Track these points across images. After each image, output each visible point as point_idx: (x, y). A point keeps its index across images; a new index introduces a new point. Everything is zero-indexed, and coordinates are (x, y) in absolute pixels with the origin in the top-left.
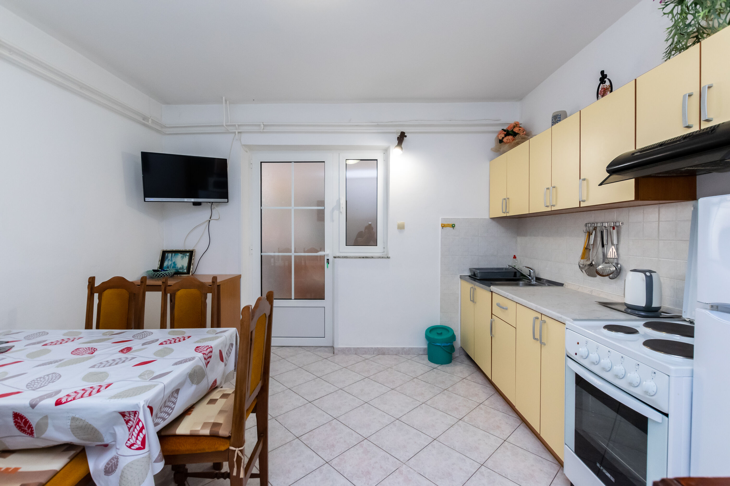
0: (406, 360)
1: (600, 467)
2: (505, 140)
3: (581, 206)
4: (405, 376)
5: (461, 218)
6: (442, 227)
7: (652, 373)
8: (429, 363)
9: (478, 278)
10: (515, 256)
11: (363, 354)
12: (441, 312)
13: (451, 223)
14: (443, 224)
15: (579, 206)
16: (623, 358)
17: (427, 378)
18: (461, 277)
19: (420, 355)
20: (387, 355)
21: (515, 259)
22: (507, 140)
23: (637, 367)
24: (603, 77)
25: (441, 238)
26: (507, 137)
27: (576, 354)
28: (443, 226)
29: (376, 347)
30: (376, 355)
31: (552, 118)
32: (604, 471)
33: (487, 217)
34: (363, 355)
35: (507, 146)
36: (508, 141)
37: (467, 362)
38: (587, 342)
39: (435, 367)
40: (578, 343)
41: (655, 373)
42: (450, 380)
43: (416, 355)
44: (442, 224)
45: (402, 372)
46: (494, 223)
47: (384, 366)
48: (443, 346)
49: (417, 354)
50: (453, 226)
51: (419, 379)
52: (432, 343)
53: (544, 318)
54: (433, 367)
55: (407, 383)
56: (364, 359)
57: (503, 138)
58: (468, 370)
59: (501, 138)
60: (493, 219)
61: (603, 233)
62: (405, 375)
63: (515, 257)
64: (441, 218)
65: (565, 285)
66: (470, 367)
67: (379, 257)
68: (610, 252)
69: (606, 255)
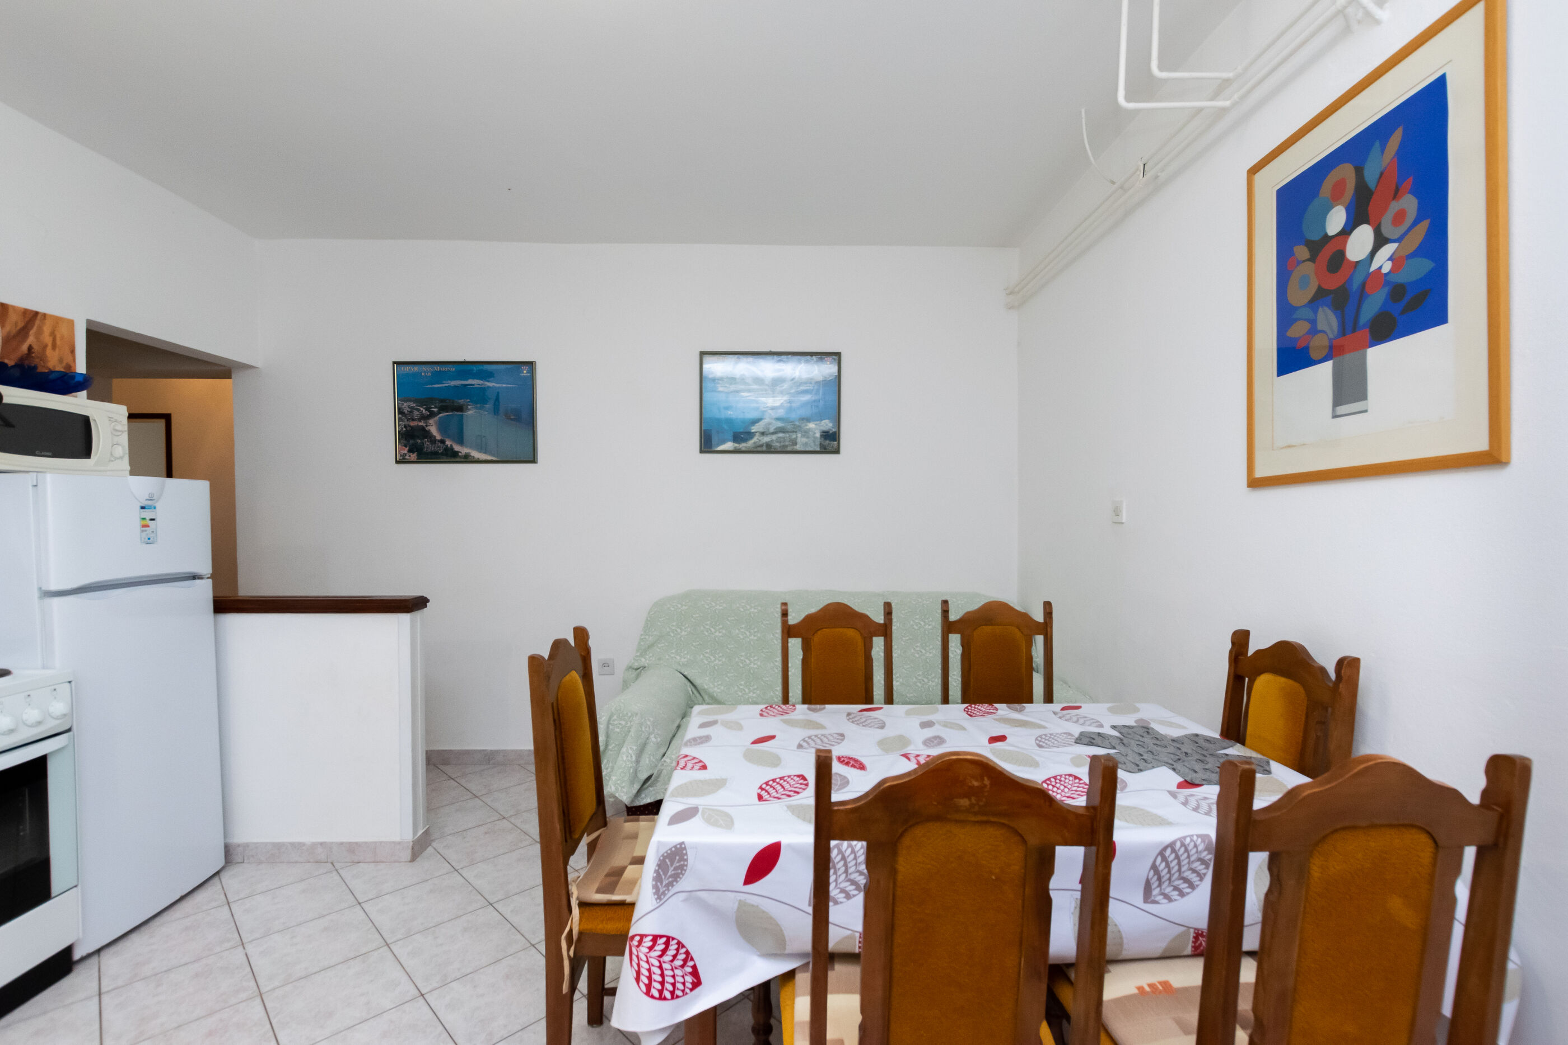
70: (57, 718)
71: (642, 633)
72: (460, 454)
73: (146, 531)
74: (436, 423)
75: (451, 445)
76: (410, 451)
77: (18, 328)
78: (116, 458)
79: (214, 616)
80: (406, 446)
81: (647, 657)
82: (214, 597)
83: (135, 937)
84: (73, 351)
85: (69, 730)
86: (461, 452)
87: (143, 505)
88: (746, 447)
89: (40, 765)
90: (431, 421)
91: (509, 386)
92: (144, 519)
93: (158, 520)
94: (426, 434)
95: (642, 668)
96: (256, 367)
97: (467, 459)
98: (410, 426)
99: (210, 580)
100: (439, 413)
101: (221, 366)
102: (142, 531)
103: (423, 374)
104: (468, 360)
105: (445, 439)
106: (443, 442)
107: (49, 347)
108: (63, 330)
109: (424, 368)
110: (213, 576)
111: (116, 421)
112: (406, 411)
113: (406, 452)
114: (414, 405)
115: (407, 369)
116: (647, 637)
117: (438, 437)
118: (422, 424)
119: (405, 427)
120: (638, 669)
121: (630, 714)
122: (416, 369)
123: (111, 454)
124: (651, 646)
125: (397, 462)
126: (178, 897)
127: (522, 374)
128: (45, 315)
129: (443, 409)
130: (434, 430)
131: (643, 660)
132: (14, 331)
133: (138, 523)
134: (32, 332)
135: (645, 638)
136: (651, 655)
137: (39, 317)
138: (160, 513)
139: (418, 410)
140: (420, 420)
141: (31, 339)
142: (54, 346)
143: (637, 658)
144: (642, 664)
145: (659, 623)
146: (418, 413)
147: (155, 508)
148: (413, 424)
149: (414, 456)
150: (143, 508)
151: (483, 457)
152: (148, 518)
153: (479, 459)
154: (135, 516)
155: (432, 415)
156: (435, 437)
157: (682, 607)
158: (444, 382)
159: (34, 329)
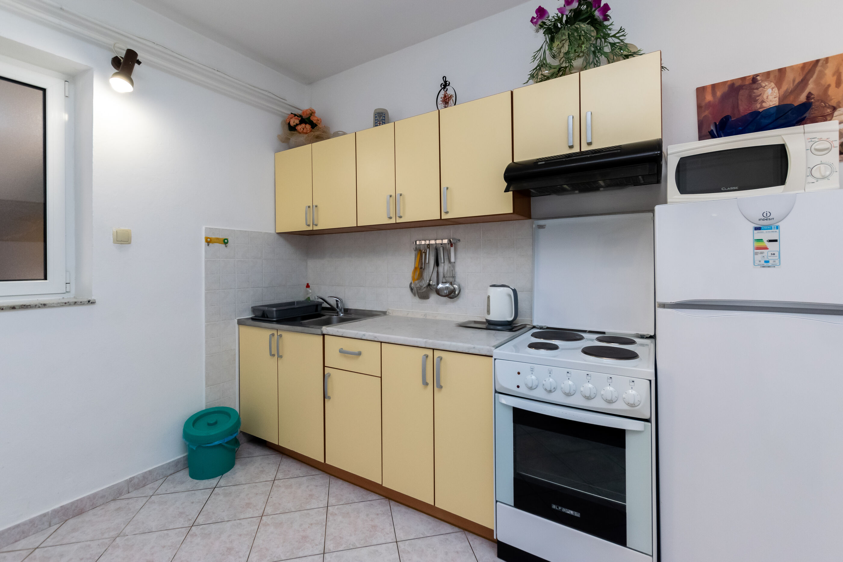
0: (145, 500)
1: (558, 507)
2: (299, 128)
3: (442, 218)
4: (168, 534)
5: (237, 230)
6: (207, 243)
7: (630, 382)
8: (197, 483)
9: (275, 319)
10: (308, 284)
11: (16, 541)
12: (207, 385)
13: (222, 236)
14: (209, 238)
15: (439, 218)
16: (589, 375)
17: (214, 513)
18: (241, 323)
19: (168, 476)
20: (91, 512)
21: (308, 289)
22: (303, 129)
23: (610, 381)
24: (445, 85)
25: (206, 262)
26: (303, 125)
27: (518, 387)
28: (209, 241)
29: (57, 506)
30: (58, 526)
31: (376, 114)
32: (564, 510)
33: (271, 230)
34: (16, 543)
35: (302, 138)
36: (305, 131)
37: (257, 451)
38: (532, 370)
39: (214, 485)
40: (519, 373)
41: (633, 381)
42: (257, 494)
43: (161, 481)
44: (206, 239)
45: (154, 530)
46: (282, 241)
47: (101, 541)
48: (227, 443)
49: (161, 477)
50: (225, 242)
51: (201, 523)
52: (203, 445)
53: (437, 354)
54: (210, 487)
55: (183, 546)
56: (25, 553)
57: (297, 125)
58: (269, 464)
59: (292, 124)
60: (280, 234)
61: (439, 251)
62: (166, 532)
63: (308, 286)
64: (204, 228)
65: (389, 312)
66: (268, 458)
67: (65, 303)
68: (448, 271)
69: (445, 274)
70: (628, 404)
73: (762, 253)
92: (759, 240)
93: (782, 241)
102: (757, 254)
107: (832, 87)
111: (822, 140)
123: (810, 175)
133: (750, 245)
137: (820, 63)
141: (811, 87)
147: (776, 228)
150: (756, 229)
152: (766, 239)
154: (745, 237)
159: (815, 76)
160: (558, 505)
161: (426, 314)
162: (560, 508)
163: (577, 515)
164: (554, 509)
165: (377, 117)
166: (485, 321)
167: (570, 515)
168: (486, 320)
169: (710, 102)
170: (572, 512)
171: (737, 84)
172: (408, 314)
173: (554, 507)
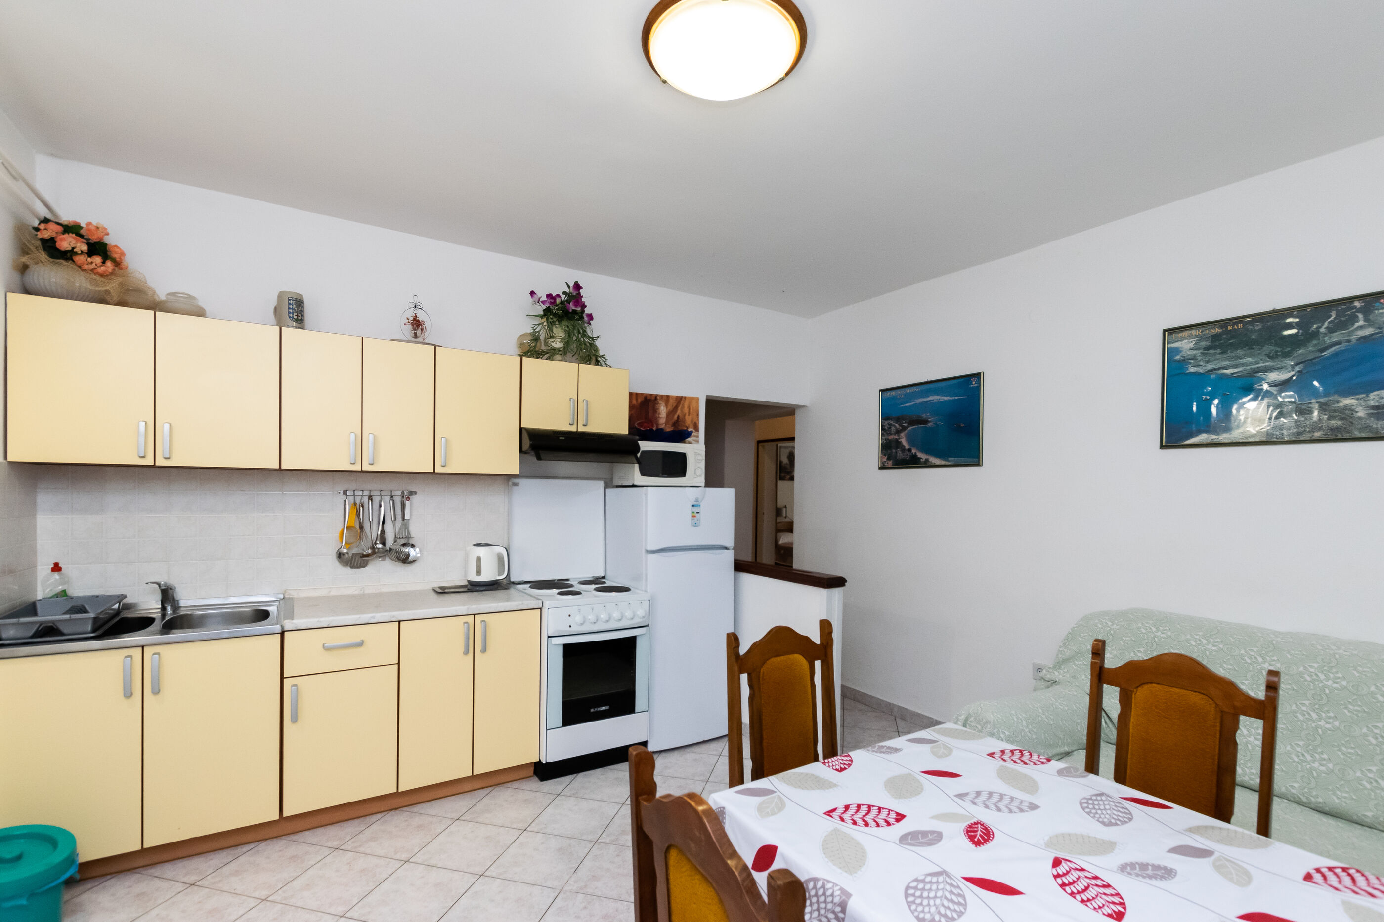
3: (436, 472)
10: (57, 564)
15: (433, 471)
16: (617, 605)
21: (56, 575)
22: (97, 266)
23: (629, 606)
27: (570, 626)
32: (599, 709)
36: (100, 270)
38: (579, 610)
41: (641, 603)
53: (482, 618)
57: (82, 253)
63: (57, 569)
65: (288, 594)
68: (400, 529)
69: (397, 534)
71: (1061, 645)
72: (921, 460)
73: (694, 519)
74: (905, 435)
75: (916, 453)
76: (888, 459)
77: (674, 406)
78: (698, 476)
79: (734, 573)
80: (885, 456)
81: (1062, 671)
82: (735, 560)
83: (676, 753)
84: (698, 415)
85: (648, 626)
86: (922, 458)
87: (693, 504)
88: (1229, 438)
89: (632, 641)
90: (902, 434)
91: (960, 397)
92: (693, 512)
93: (701, 513)
94: (898, 443)
95: (1052, 682)
96: (805, 406)
97: (927, 465)
98: (888, 439)
99: (733, 551)
100: (908, 427)
101: (787, 408)
102: (692, 519)
103: (898, 397)
104: (930, 379)
105: (912, 448)
106: (910, 450)
107: (687, 414)
108: (694, 405)
109: (899, 391)
110: (735, 548)
111: (699, 455)
112: (886, 427)
113: (885, 460)
114: (892, 422)
115: (888, 394)
116: (1066, 650)
117: (907, 447)
118: (896, 437)
119: (886, 440)
120: (1049, 681)
121: (984, 721)
122: (893, 393)
123: (695, 473)
124: (1066, 661)
125: (880, 468)
126: (701, 740)
127: (972, 386)
128: (685, 397)
129: (912, 423)
130: (904, 441)
131: (1056, 673)
132: (672, 409)
133: (690, 515)
134: (679, 408)
135: (1064, 651)
136: (1066, 670)
137: (683, 399)
138: (702, 509)
139: (894, 426)
140: (895, 434)
141: (679, 412)
142: (689, 414)
143: (1051, 670)
144: (1053, 678)
145: (1080, 638)
146: (894, 429)
147: (700, 506)
148: (891, 437)
149: (890, 463)
150: (693, 506)
151: (938, 461)
152: (696, 511)
153: (935, 464)
154: (689, 510)
155: (904, 428)
156: (904, 447)
157: (1112, 625)
158: (912, 401)
159: (681, 406)
160: (594, 708)
161: (364, 588)
162: (596, 709)
163: (607, 708)
164: (593, 712)
165: (293, 305)
166: (467, 583)
167: (603, 711)
168: (469, 581)
169: (634, 405)
170: (603, 708)
171: (649, 397)
172: (330, 591)
173: (592, 710)
